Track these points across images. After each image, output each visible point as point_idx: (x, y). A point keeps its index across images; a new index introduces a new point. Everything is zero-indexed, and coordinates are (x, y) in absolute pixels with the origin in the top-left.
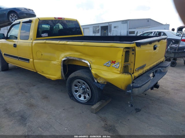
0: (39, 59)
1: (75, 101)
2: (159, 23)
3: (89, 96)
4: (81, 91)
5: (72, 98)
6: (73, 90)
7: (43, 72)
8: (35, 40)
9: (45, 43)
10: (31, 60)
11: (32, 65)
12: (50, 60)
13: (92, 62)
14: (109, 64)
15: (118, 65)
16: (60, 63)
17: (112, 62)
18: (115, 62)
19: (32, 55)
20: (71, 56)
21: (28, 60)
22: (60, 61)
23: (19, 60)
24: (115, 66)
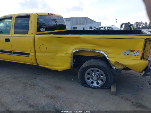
0: (44, 53)
1: (89, 88)
2: (93, 21)
3: (103, 82)
4: (95, 78)
5: (84, 85)
6: (86, 78)
7: (47, 64)
8: (36, 34)
9: (52, 37)
10: (32, 54)
11: (33, 58)
12: (56, 52)
13: (107, 52)
14: (128, 52)
15: (138, 53)
16: (70, 55)
17: (130, 51)
18: (134, 50)
19: (33, 49)
20: (83, 48)
21: (28, 54)
22: (70, 53)
23: (14, 54)
24: (134, 54)
